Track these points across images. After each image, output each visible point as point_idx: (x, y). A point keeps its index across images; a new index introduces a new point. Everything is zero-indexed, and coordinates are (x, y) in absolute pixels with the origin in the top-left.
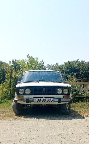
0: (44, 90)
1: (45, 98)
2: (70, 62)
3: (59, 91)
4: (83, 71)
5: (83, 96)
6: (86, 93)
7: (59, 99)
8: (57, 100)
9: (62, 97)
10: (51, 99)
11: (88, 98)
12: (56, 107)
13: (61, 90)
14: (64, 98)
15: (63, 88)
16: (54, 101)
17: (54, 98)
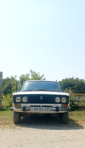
0: (41, 99)
1: (43, 106)
2: (66, 79)
3: (57, 100)
4: (77, 86)
5: (78, 106)
6: (81, 103)
7: (57, 108)
8: (55, 109)
9: (60, 105)
10: (48, 107)
11: (83, 107)
12: (54, 116)
13: (59, 99)
14: (62, 107)
15: (61, 96)
16: (52, 110)
17: (51, 106)
